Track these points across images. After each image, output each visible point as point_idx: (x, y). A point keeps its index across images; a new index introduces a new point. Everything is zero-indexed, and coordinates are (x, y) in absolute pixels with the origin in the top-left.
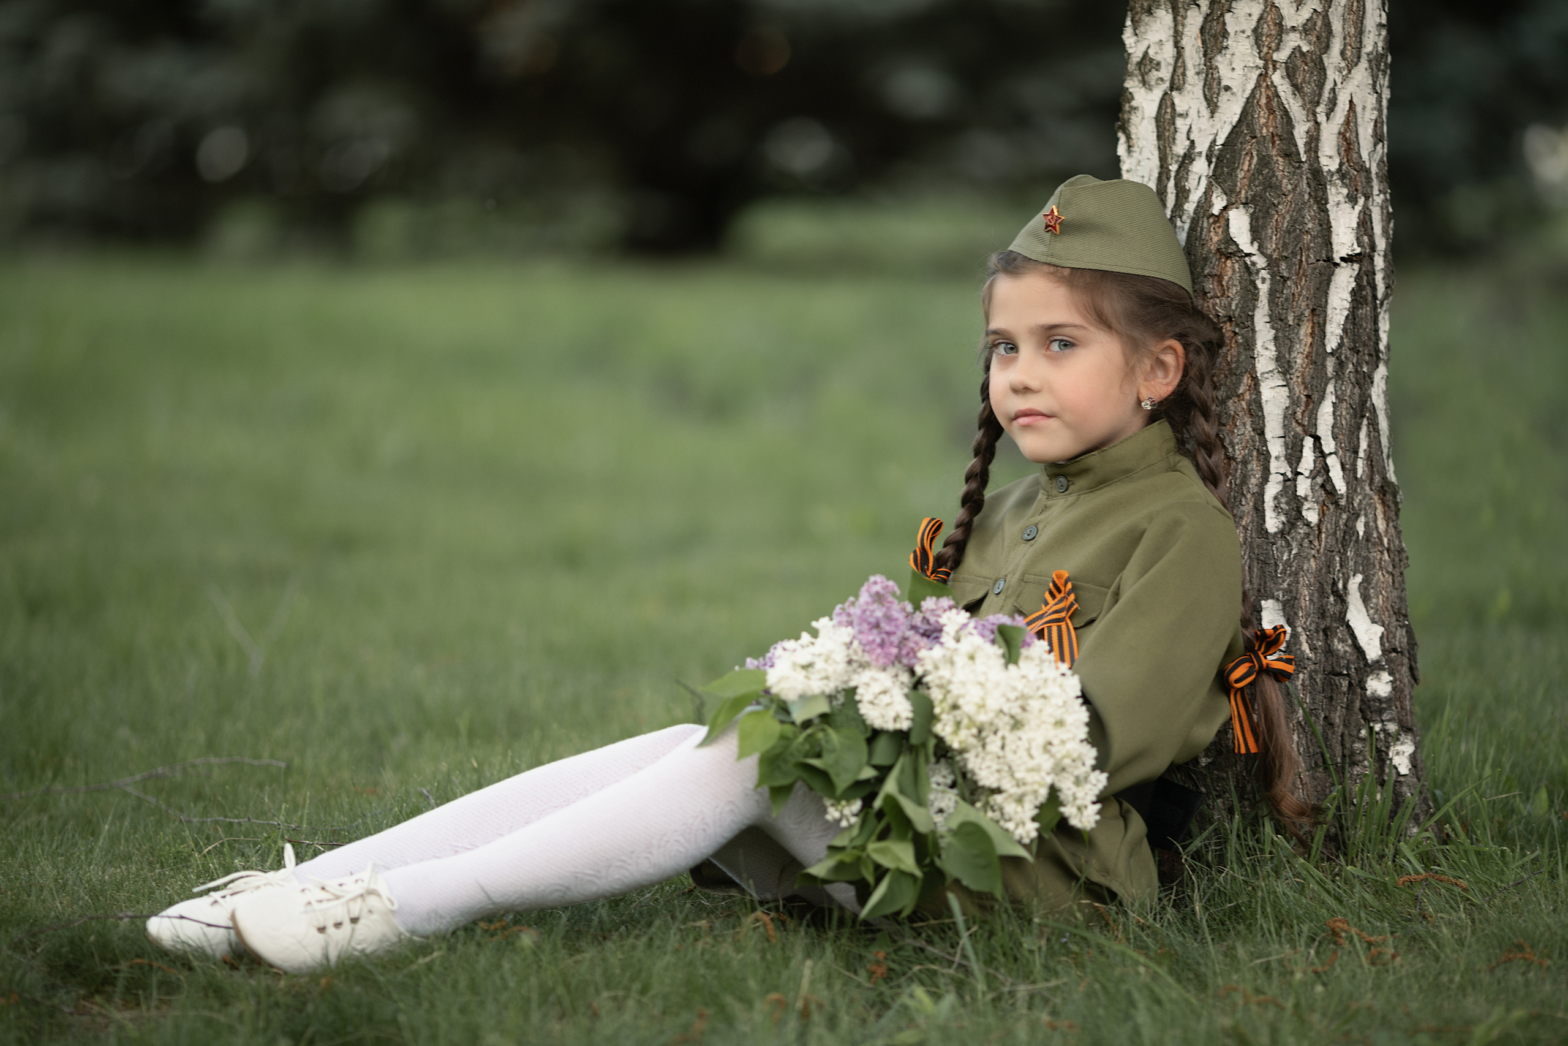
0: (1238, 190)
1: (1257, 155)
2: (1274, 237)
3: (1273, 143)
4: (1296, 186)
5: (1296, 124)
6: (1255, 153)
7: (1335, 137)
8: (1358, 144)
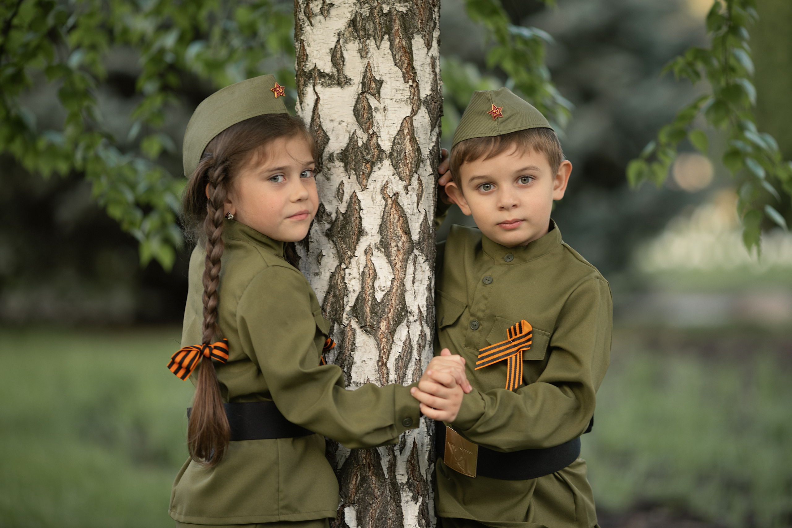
0: (350, 495)
1: (360, 475)
2: (371, 522)
3: (369, 468)
4: (383, 493)
5: (382, 457)
6: (359, 474)
7: (405, 463)
8: (419, 466)
